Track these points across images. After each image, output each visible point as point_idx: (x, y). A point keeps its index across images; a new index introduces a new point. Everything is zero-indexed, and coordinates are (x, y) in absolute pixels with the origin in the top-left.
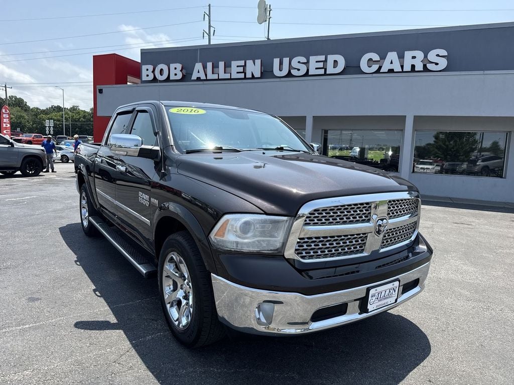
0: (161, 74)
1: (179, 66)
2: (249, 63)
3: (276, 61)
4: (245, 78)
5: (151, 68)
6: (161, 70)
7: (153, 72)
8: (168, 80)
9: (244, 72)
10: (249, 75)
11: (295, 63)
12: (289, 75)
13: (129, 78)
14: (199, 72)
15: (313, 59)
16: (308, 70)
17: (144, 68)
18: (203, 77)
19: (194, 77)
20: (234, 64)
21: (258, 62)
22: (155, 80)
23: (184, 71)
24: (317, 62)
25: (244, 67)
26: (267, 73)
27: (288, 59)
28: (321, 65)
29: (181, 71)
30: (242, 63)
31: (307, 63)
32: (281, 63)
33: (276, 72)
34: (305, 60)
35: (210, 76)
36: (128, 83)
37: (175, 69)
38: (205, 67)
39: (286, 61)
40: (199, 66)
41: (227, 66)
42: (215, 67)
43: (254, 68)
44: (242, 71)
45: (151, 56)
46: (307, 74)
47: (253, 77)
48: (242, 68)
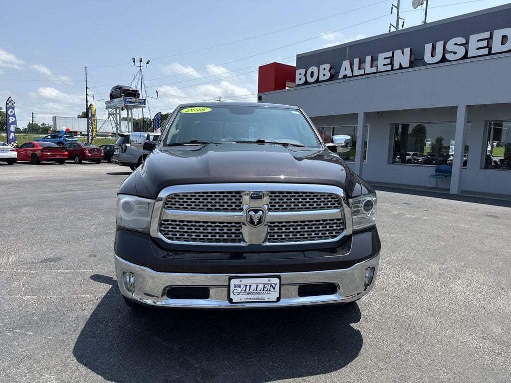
0: (312, 76)
1: (327, 66)
2: (398, 53)
3: (428, 47)
4: (392, 69)
5: (303, 71)
6: (312, 73)
7: (305, 75)
8: (317, 81)
9: (392, 64)
10: (396, 66)
11: (450, 46)
12: (444, 60)
13: (288, 83)
14: (345, 70)
15: (473, 38)
16: (467, 52)
17: (298, 72)
18: (350, 74)
19: (341, 75)
20: (381, 56)
21: (407, 51)
22: (306, 83)
23: (332, 71)
24: (478, 41)
25: (392, 58)
26: (417, 61)
27: (442, 42)
28: (485, 43)
29: (330, 71)
30: (390, 54)
31: (466, 45)
32: (434, 49)
33: (428, 58)
34: (463, 41)
35: (357, 72)
36: (287, 88)
37: (324, 69)
38: (351, 65)
39: (440, 45)
40: (346, 64)
41: (374, 60)
42: (362, 62)
43: (402, 57)
44: (389, 63)
45: (305, 60)
46: (465, 57)
47: (401, 67)
48: (390, 59)
